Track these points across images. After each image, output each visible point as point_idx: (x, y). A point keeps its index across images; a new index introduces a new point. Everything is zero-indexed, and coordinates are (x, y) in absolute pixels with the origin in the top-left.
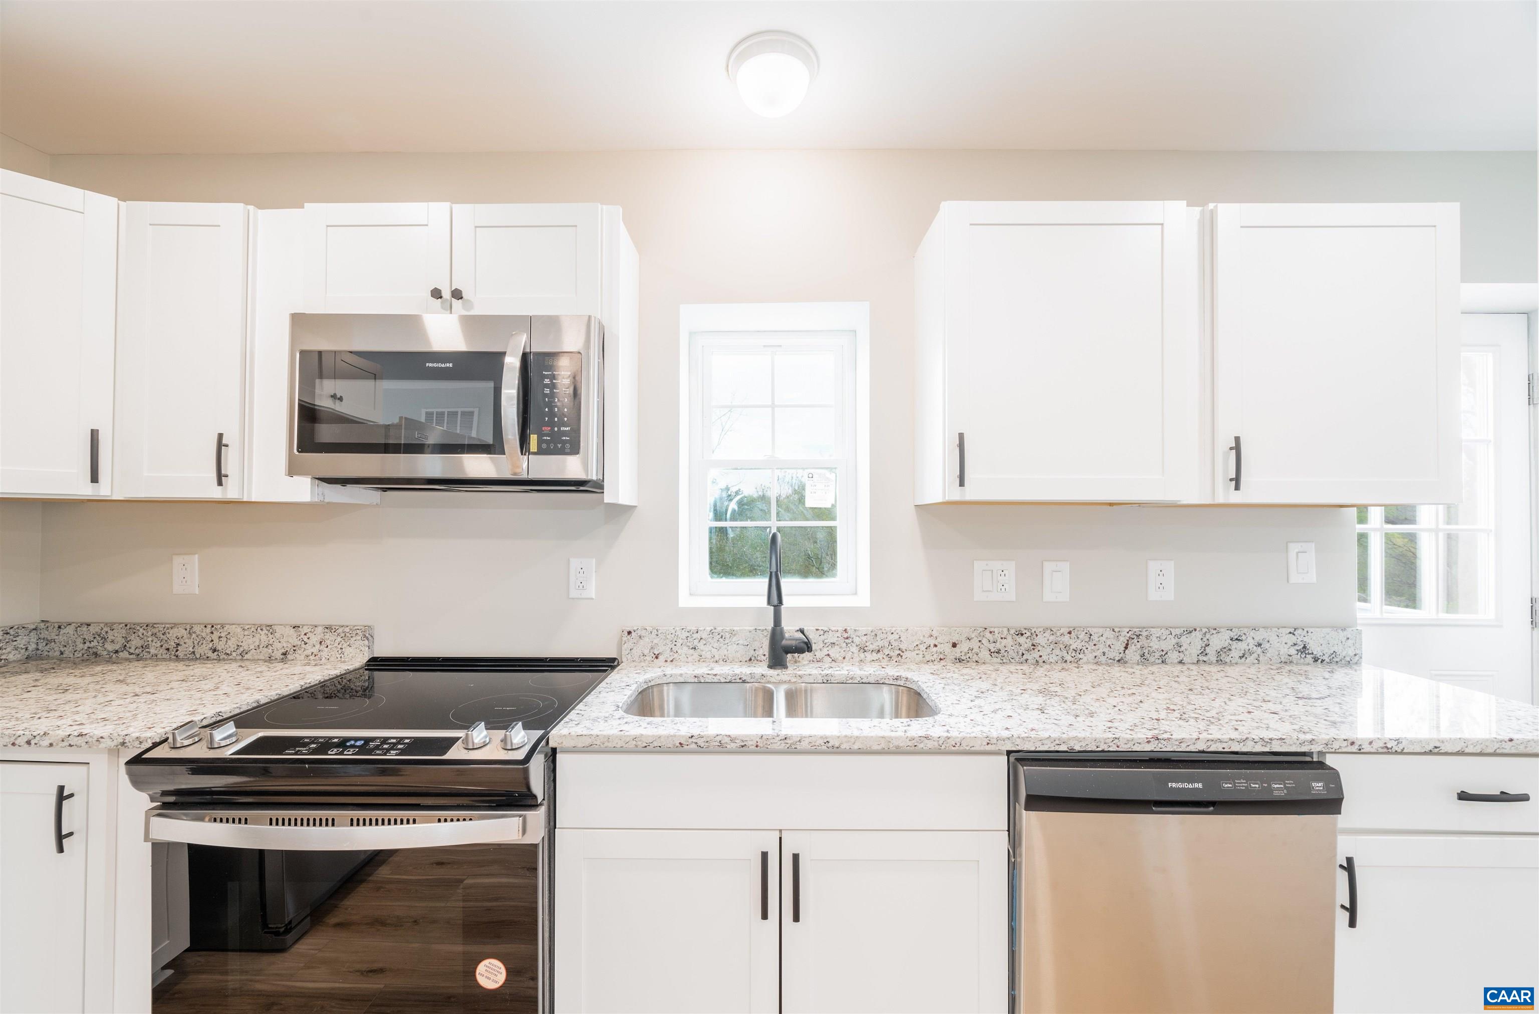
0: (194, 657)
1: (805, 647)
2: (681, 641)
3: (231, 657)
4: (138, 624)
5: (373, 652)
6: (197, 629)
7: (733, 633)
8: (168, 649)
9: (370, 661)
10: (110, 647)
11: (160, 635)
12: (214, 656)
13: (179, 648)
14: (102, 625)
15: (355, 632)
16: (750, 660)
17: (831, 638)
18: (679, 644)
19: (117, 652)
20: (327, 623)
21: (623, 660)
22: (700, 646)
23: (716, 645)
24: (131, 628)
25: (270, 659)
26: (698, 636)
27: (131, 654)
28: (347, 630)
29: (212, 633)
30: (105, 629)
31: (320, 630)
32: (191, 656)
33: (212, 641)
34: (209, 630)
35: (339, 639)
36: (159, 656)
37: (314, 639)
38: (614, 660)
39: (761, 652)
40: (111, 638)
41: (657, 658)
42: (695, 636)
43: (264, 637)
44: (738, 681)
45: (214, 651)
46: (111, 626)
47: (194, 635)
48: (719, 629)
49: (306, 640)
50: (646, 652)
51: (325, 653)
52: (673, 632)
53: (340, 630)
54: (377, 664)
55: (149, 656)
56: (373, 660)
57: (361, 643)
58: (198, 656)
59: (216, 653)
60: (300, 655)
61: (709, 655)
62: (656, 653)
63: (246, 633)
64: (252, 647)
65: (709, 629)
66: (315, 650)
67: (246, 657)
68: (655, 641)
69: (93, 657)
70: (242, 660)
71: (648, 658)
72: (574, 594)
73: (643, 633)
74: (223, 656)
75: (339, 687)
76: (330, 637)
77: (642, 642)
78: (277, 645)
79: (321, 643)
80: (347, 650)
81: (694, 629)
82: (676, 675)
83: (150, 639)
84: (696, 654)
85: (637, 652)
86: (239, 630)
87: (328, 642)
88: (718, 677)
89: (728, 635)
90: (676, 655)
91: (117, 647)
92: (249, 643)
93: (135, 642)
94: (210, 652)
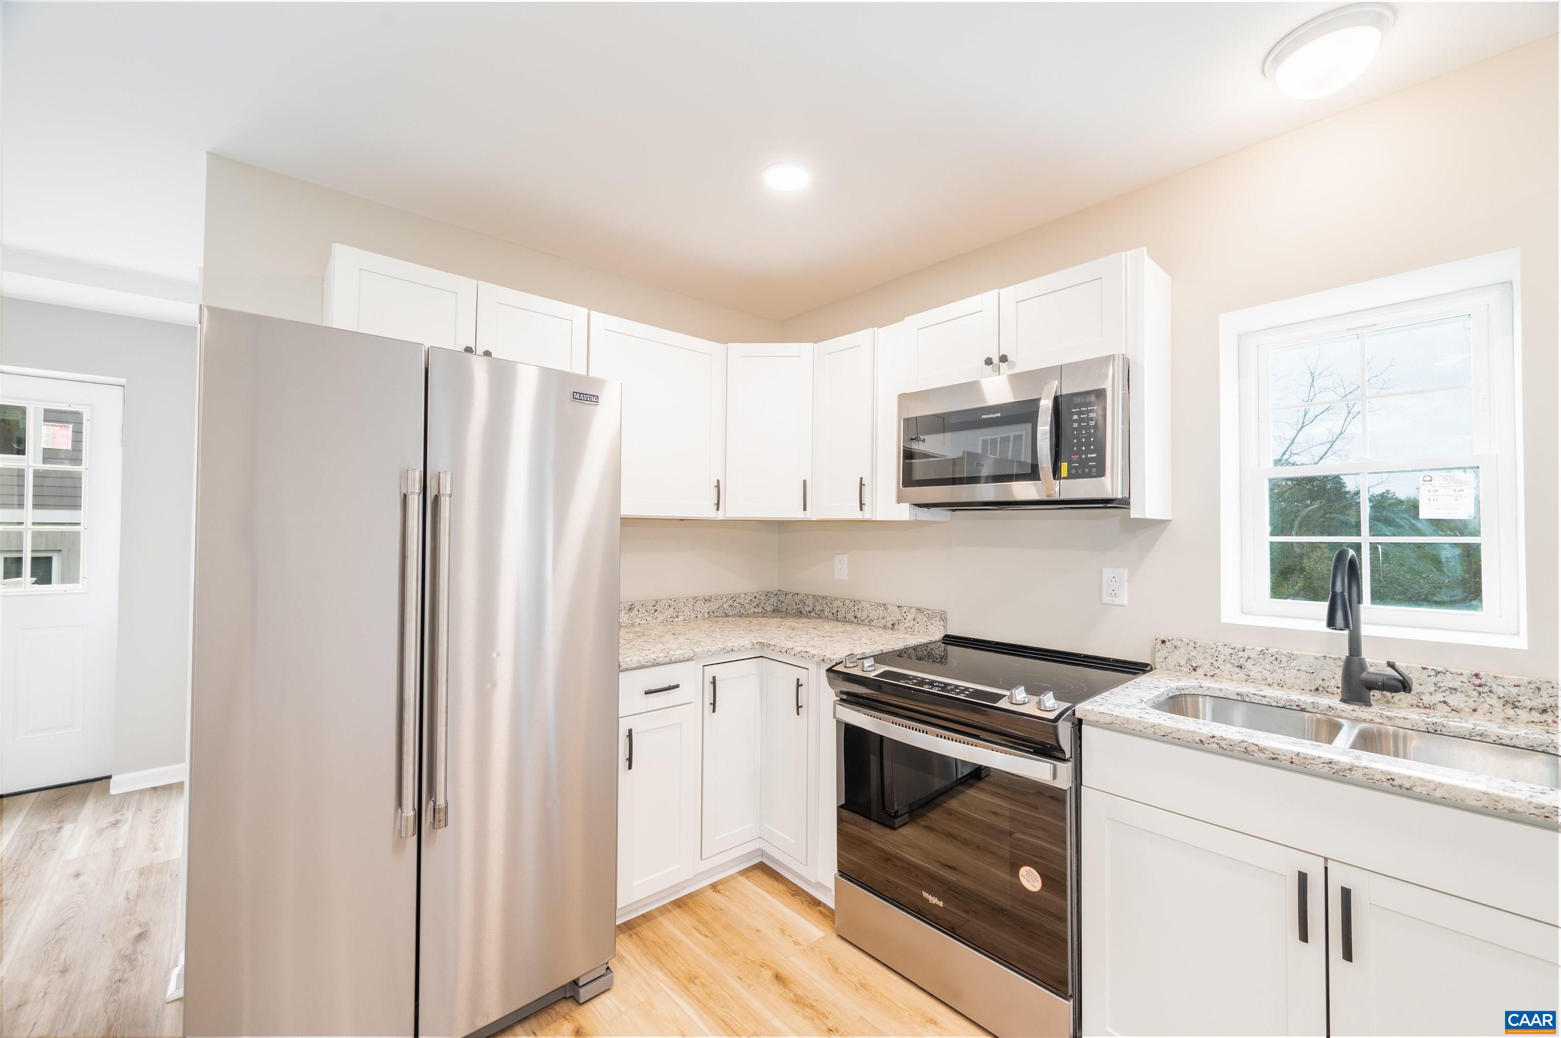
0: (845, 621)
1: (1400, 685)
2: (1224, 658)
3: (864, 623)
4: (819, 596)
5: (947, 632)
6: (847, 602)
7: (1291, 657)
8: (833, 614)
9: (944, 637)
10: (807, 609)
11: (829, 604)
12: (855, 621)
13: (838, 614)
14: (803, 595)
15: (935, 615)
16: (1317, 690)
17: (1448, 681)
18: (1220, 660)
19: (810, 612)
20: (918, 606)
21: (1158, 666)
22: (1248, 665)
23: (1268, 667)
24: (816, 598)
25: (885, 627)
26: (1246, 654)
27: (816, 614)
28: (930, 612)
29: (854, 606)
30: (805, 598)
31: (913, 610)
32: (844, 619)
33: (854, 611)
34: (852, 603)
35: (925, 618)
36: (829, 617)
37: (910, 617)
38: (1147, 665)
39: (1333, 683)
40: (807, 603)
41: (1195, 670)
42: (1241, 654)
43: (881, 612)
44: (1295, 708)
45: (856, 617)
46: (807, 595)
47: (845, 606)
48: (1273, 650)
49: (905, 616)
50: (1183, 663)
51: (916, 628)
52: (1214, 646)
53: (926, 612)
54: (950, 640)
55: (824, 617)
56: (947, 636)
57: (939, 623)
58: (848, 620)
59: (856, 619)
60: (902, 627)
61: (1259, 677)
62: (1194, 665)
63: (872, 608)
64: (875, 618)
65: (1259, 649)
66: (911, 624)
67: (872, 624)
68: (1193, 654)
69: (799, 614)
70: (870, 625)
71: (1185, 669)
72: (1106, 599)
73: (1179, 644)
74: (860, 622)
75: (925, 653)
76: (920, 616)
77: (1177, 652)
78: (889, 618)
79: (914, 619)
80: (931, 627)
81: (1240, 646)
82: (1214, 688)
83: (824, 606)
84: (1242, 675)
85: (1172, 661)
86: (868, 605)
87: (918, 620)
88: (1267, 699)
89: (1284, 659)
90: (1217, 671)
91: (810, 609)
92: (874, 615)
93: (818, 608)
94: (854, 618)
